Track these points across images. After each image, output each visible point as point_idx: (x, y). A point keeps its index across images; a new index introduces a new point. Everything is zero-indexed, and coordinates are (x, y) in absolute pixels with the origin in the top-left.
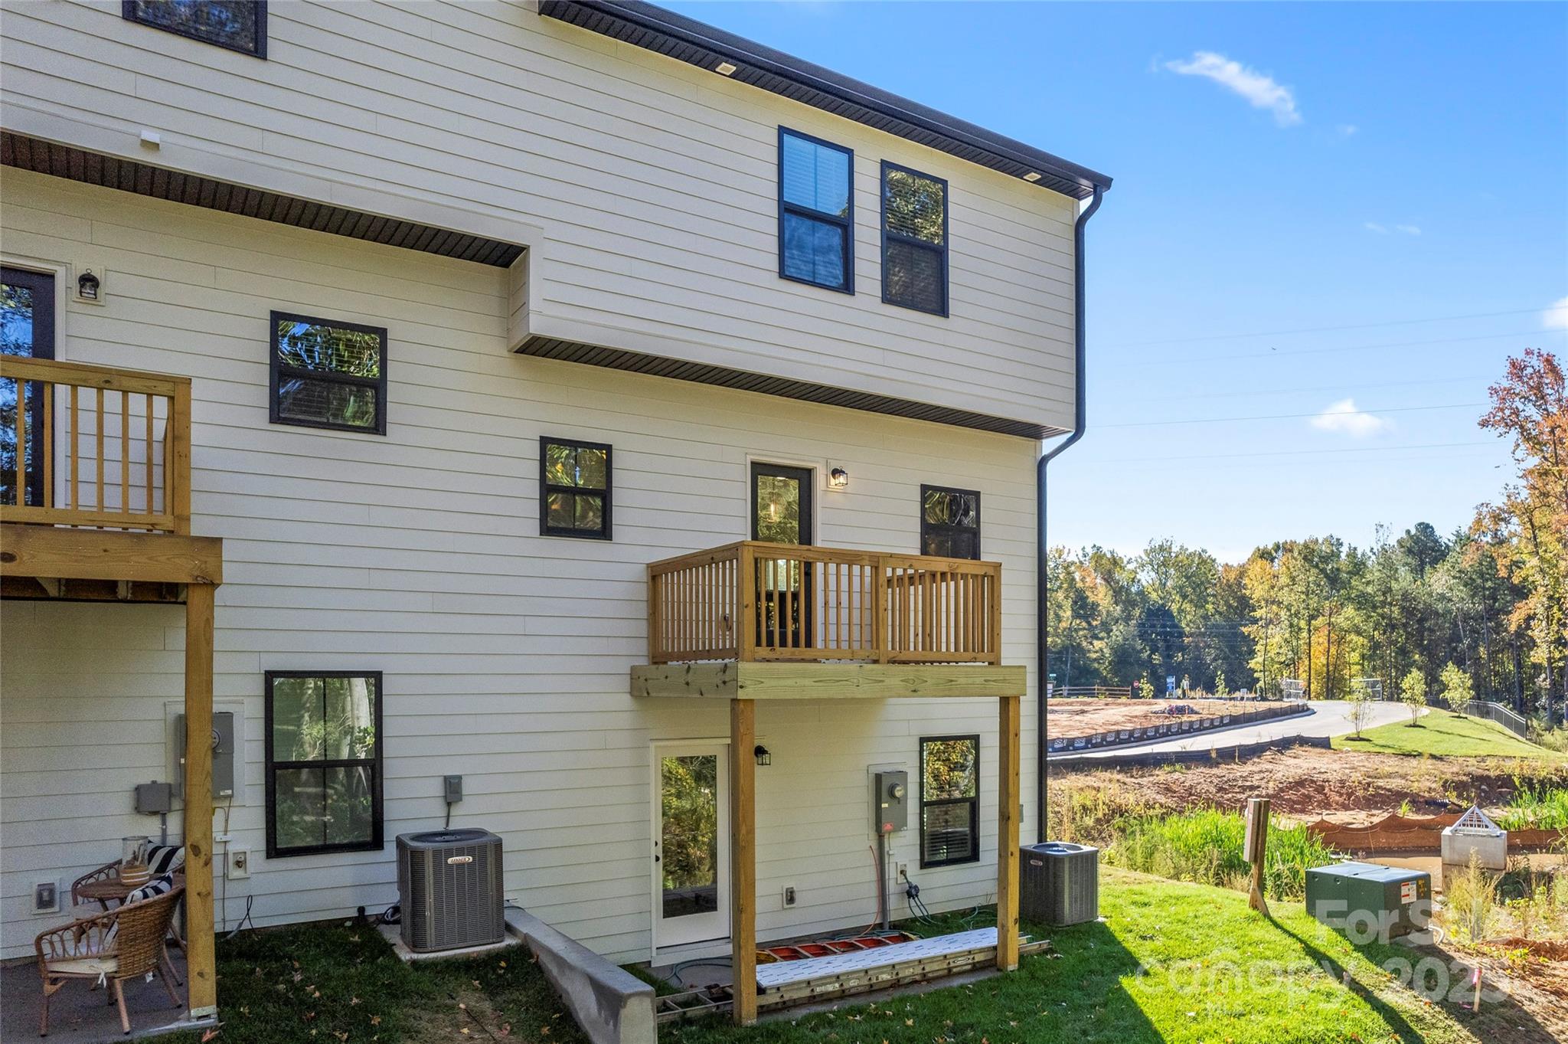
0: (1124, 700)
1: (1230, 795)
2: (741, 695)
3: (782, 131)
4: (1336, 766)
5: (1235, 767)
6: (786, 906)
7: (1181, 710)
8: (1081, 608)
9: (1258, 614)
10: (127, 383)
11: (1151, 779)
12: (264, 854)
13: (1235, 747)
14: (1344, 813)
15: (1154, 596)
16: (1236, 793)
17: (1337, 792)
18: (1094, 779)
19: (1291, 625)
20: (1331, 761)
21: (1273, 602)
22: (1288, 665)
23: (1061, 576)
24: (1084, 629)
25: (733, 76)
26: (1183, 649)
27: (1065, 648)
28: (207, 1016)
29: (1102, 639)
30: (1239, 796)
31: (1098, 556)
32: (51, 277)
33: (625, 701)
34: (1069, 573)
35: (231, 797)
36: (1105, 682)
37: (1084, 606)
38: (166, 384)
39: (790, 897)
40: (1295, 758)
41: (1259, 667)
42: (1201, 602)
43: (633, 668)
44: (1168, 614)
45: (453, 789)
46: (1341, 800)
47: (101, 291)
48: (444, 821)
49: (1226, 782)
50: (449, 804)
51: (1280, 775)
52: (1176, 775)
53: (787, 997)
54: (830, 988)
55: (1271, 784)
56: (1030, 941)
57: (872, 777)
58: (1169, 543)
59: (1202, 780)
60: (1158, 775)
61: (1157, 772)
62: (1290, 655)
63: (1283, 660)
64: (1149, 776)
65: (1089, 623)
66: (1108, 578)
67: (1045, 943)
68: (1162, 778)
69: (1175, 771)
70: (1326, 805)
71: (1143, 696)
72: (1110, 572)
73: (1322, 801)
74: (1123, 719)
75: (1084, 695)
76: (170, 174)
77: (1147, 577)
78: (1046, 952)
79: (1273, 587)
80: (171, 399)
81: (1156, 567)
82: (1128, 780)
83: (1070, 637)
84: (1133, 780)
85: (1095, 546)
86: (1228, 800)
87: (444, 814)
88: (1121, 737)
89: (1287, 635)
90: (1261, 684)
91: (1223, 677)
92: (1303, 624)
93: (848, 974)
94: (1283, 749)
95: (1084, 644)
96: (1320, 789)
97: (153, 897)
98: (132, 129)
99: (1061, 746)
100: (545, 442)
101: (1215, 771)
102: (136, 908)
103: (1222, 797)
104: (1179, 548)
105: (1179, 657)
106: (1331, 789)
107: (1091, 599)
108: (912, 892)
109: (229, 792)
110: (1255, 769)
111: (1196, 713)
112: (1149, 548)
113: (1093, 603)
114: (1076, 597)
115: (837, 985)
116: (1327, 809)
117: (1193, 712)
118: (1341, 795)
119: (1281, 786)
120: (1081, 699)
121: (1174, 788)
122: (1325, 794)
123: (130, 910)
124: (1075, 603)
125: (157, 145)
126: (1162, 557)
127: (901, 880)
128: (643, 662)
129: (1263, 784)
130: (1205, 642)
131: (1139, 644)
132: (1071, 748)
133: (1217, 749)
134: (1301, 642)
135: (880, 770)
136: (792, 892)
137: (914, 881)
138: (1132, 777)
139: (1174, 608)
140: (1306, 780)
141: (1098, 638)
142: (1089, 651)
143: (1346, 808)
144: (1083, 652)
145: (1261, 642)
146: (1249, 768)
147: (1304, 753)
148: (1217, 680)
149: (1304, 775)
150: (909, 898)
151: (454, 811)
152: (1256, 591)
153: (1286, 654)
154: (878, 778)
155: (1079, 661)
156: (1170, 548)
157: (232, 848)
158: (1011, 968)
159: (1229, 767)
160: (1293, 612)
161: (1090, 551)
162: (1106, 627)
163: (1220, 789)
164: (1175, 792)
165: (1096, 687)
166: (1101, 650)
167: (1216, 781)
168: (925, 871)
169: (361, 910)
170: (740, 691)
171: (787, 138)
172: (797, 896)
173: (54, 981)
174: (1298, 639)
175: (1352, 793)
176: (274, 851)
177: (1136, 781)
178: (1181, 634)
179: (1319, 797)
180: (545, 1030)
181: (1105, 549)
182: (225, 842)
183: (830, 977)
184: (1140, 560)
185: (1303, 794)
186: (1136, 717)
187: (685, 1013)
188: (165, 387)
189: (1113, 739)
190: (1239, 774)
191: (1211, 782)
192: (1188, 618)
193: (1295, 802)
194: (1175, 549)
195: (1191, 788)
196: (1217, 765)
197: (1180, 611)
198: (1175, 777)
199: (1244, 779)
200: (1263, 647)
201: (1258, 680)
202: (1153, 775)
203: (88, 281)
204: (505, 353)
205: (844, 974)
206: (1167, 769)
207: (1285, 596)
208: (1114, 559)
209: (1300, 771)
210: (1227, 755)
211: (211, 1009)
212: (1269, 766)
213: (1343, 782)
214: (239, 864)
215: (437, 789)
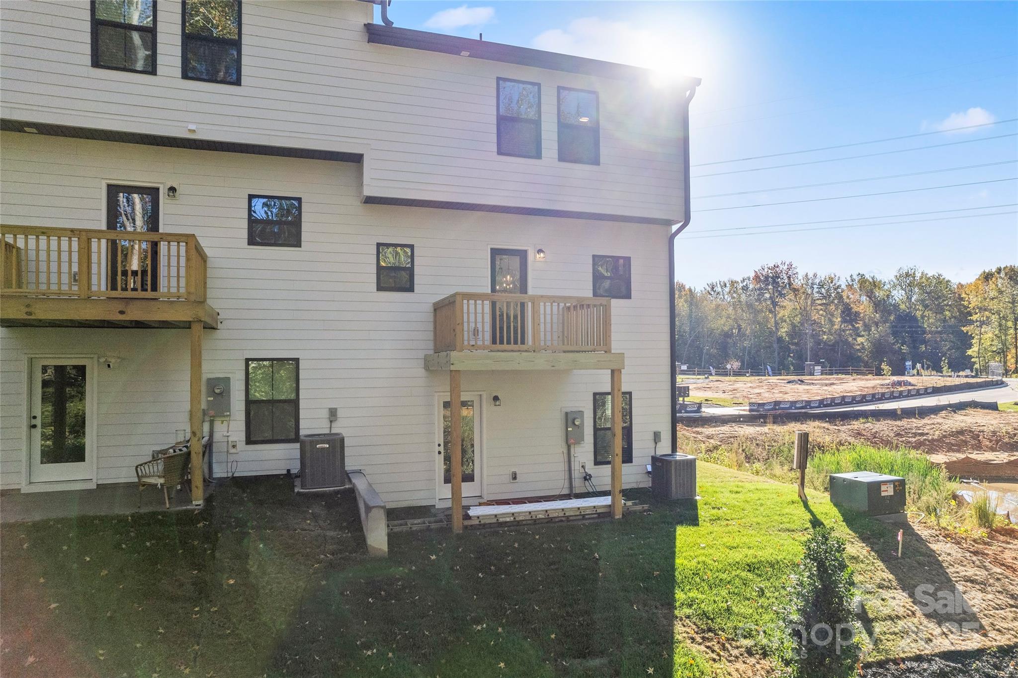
0: (870, 376)
1: (904, 439)
2: (452, 368)
3: (499, 79)
4: (994, 422)
5: (915, 420)
6: (512, 481)
7: (899, 383)
8: (848, 315)
9: (974, 317)
10: (169, 238)
11: (849, 427)
12: (245, 442)
13: (915, 407)
14: (990, 453)
15: (903, 307)
16: (909, 437)
17: (989, 439)
18: (807, 426)
19: (1000, 325)
20: (992, 418)
21: (985, 310)
22: (999, 353)
23: (833, 295)
24: (850, 330)
25: (469, 56)
26: (924, 342)
27: (837, 343)
28: (200, 505)
29: (863, 336)
30: (910, 439)
31: (863, 281)
32: (158, 189)
33: (421, 372)
34: (838, 293)
35: (229, 416)
36: (866, 365)
37: (849, 314)
38: (184, 237)
39: (514, 477)
40: (965, 415)
41: (975, 354)
42: (940, 310)
43: (426, 356)
44: (914, 319)
45: (333, 414)
46: (990, 444)
47: (177, 194)
48: (329, 429)
49: (903, 430)
50: (331, 422)
51: (946, 426)
52: (867, 425)
53: (482, 522)
54: (508, 519)
55: (937, 433)
56: (635, 504)
57: (563, 414)
58: (913, 271)
59: (885, 429)
60: (854, 424)
61: (854, 423)
62: (1000, 346)
63: (995, 349)
64: (848, 425)
65: (853, 326)
66: (870, 295)
67: (646, 507)
68: (856, 427)
69: (868, 422)
70: (978, 447)
71: (884, 374)
72: (872, 292)
73: (975, 445)
74: (857, 389)
75: (843, 373)
76: (202, 141)
77: (898, 295)
78: (645, 511)
79: (985, 299)
80: (187, 243)
81: (904, 287)
82: (832, 427)
83: (840, 335)
84: (836, 427)
85: (859, 274)
86: (901, 442)
87: (329, 426)
88: (846, 400)
89: (997, 332)
90: (977, 366)
91: (946, 361)
92: (1010, 324)
93: (519, 513)
94: (957, 409)
95: (850, 339)
96: (976, 437)
97: (178, 452)
98: (184, 124)
99: (801, 405)
100: (379, 245)
101: (898, 423)
102: (170, 457)
103: (898, 440)
104: (920, 273)
105: (923, 348)
106: (984, 437)
107: (855, 309)
108: (587, 478)
109: (228, 413)
110: (929, 422)
111: (913, 385)
112: (898, 275)
113: (856, 312)
114: (844, 309)
115: (512, 518)
116: (977, 450)
117: (910, 384)
118: (991, 441)
119: (944, 434)
120: (840, 376)
121: (864, 433)
122: (979, 440)
123: (168, 457)
124: (843, 312)
125: (195, 131)
126: (907, 279)
127: (582, 470)
128: (432, 352)
129: (931, 432)
130: (941, 338)
131: (891, 339)
132: (808, 407)
133: (902, 409)
134: (1008, 337)
135: (568, 410)
136: (515, 474)
137: (589, 472)
138: (836, 425)
139: (918, 314)
140: (966, 430)
141: (860, 336)
142: (854, 344)
143: (993, 449)
144: (851, 346)
145: (976, 337)
146: (926, 421)
147: (974, 413)
148: (942, 363)
149: (966, 427)
150: (585, 480)
151: (334, 425)
152: (974, 301)
153: (997, 345)
154: (567, 414)
155: (846, 351)
156: (914, 274)
157: (231, 439)
158: (617, 517)
159: (910, 420)
160: (1001, 316)
161: (857, 278)
162: (867, 328)
163: (898, 435)
164: (864, 435)
165: (851, 368)
166: (862, 343)
167: (895, 429)
168: (597, 467)
169: (289, 471)
170: (452, 366)
171: (501, 82)
172: (518, 476)
173: (144, 485)
174: (1006, 335)
175: (1000, 440)
176: (249, 441)
177: (837, 428)
178: (924, 332)
179: (973, 442)
180: (345, 524)
181: (867, 276)
182: (228, 436)
183: (507, 514)
184: (892, 283)
185: (962, 440)
186: (867, 388)
187: (429, 526)
188: (183, 239)
189: (839, 401)
190: (916, 425)
191: (892, 430)
192: (930, 322)
193: (953, 445)
194: (918, 275)
195: (876, 434)
196: (900, 419)
197: (923, 317)
198: (866, 426)
199: (918, 428)
200: (978, 341)
201: (975, 363)
202: (851, 424)
203: (172, 189)
204: (359, 204)
205: (516, 513)
206: (862, 420)
207: (994, 305)
208: (874, 282)
209: (963, 425)
210: (909, 413)
211: (201, 502)
212: (941, 420)
213: (994, 433)
214: (234, 446)
215: (325, 414)
